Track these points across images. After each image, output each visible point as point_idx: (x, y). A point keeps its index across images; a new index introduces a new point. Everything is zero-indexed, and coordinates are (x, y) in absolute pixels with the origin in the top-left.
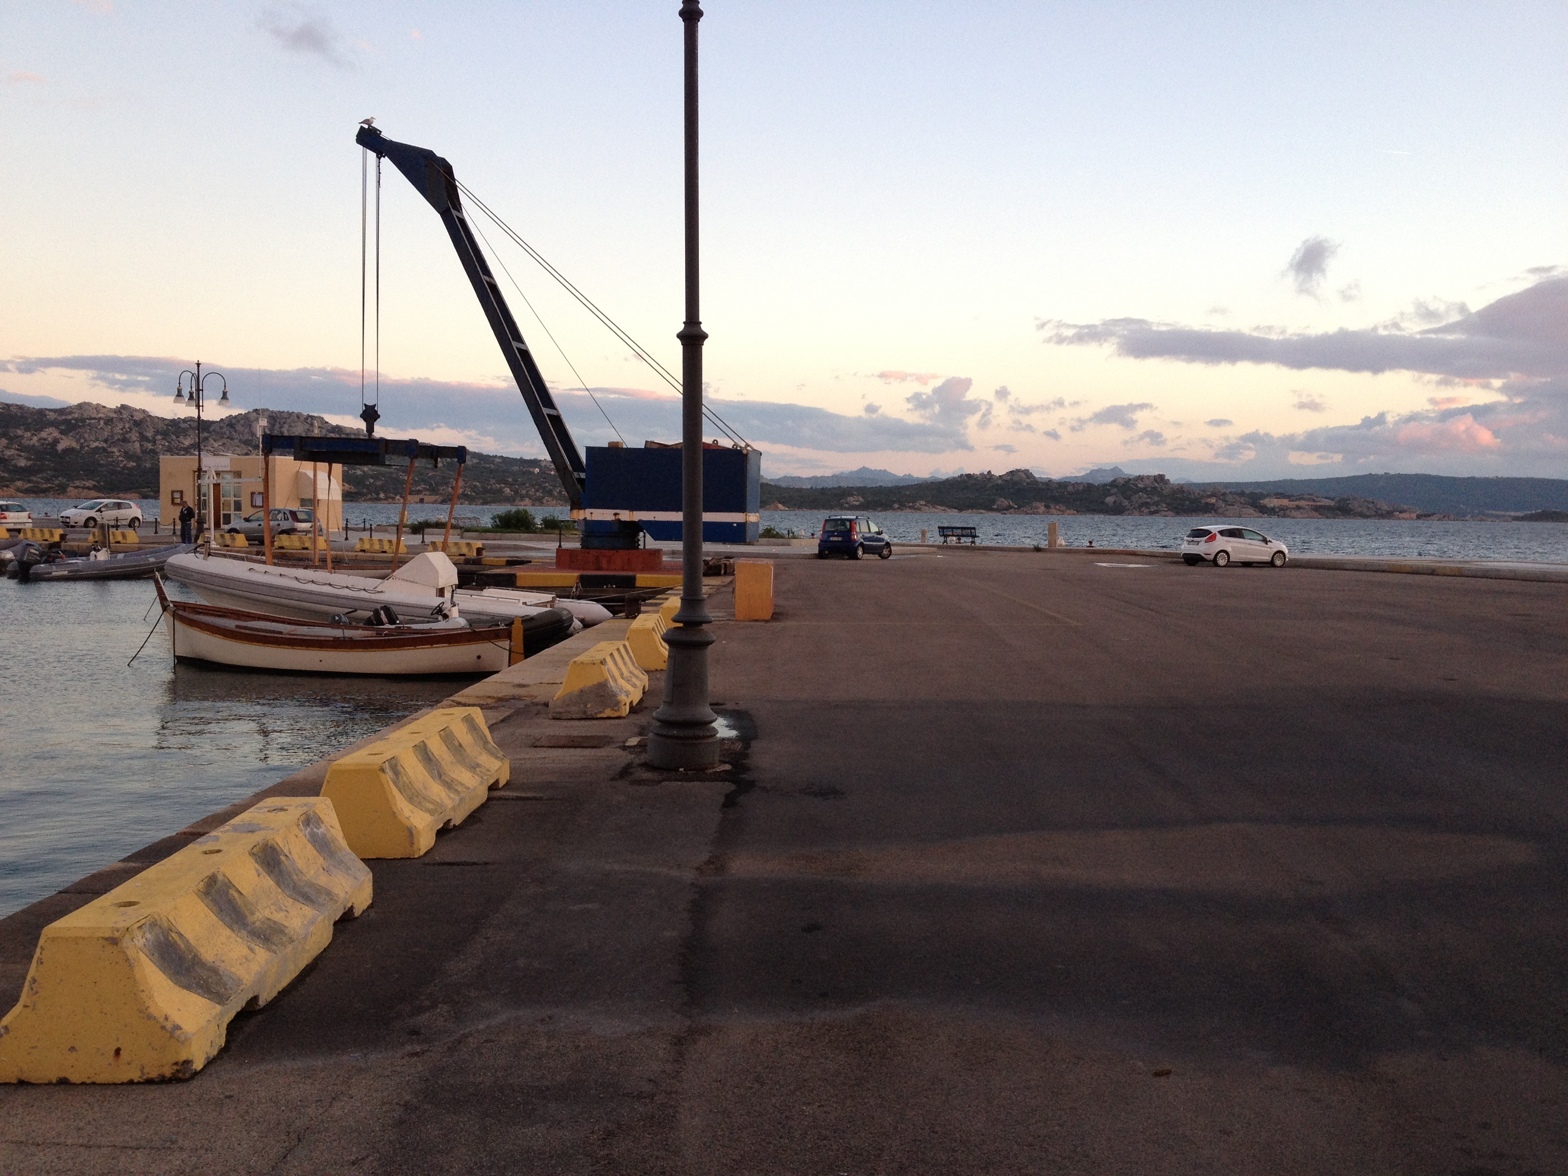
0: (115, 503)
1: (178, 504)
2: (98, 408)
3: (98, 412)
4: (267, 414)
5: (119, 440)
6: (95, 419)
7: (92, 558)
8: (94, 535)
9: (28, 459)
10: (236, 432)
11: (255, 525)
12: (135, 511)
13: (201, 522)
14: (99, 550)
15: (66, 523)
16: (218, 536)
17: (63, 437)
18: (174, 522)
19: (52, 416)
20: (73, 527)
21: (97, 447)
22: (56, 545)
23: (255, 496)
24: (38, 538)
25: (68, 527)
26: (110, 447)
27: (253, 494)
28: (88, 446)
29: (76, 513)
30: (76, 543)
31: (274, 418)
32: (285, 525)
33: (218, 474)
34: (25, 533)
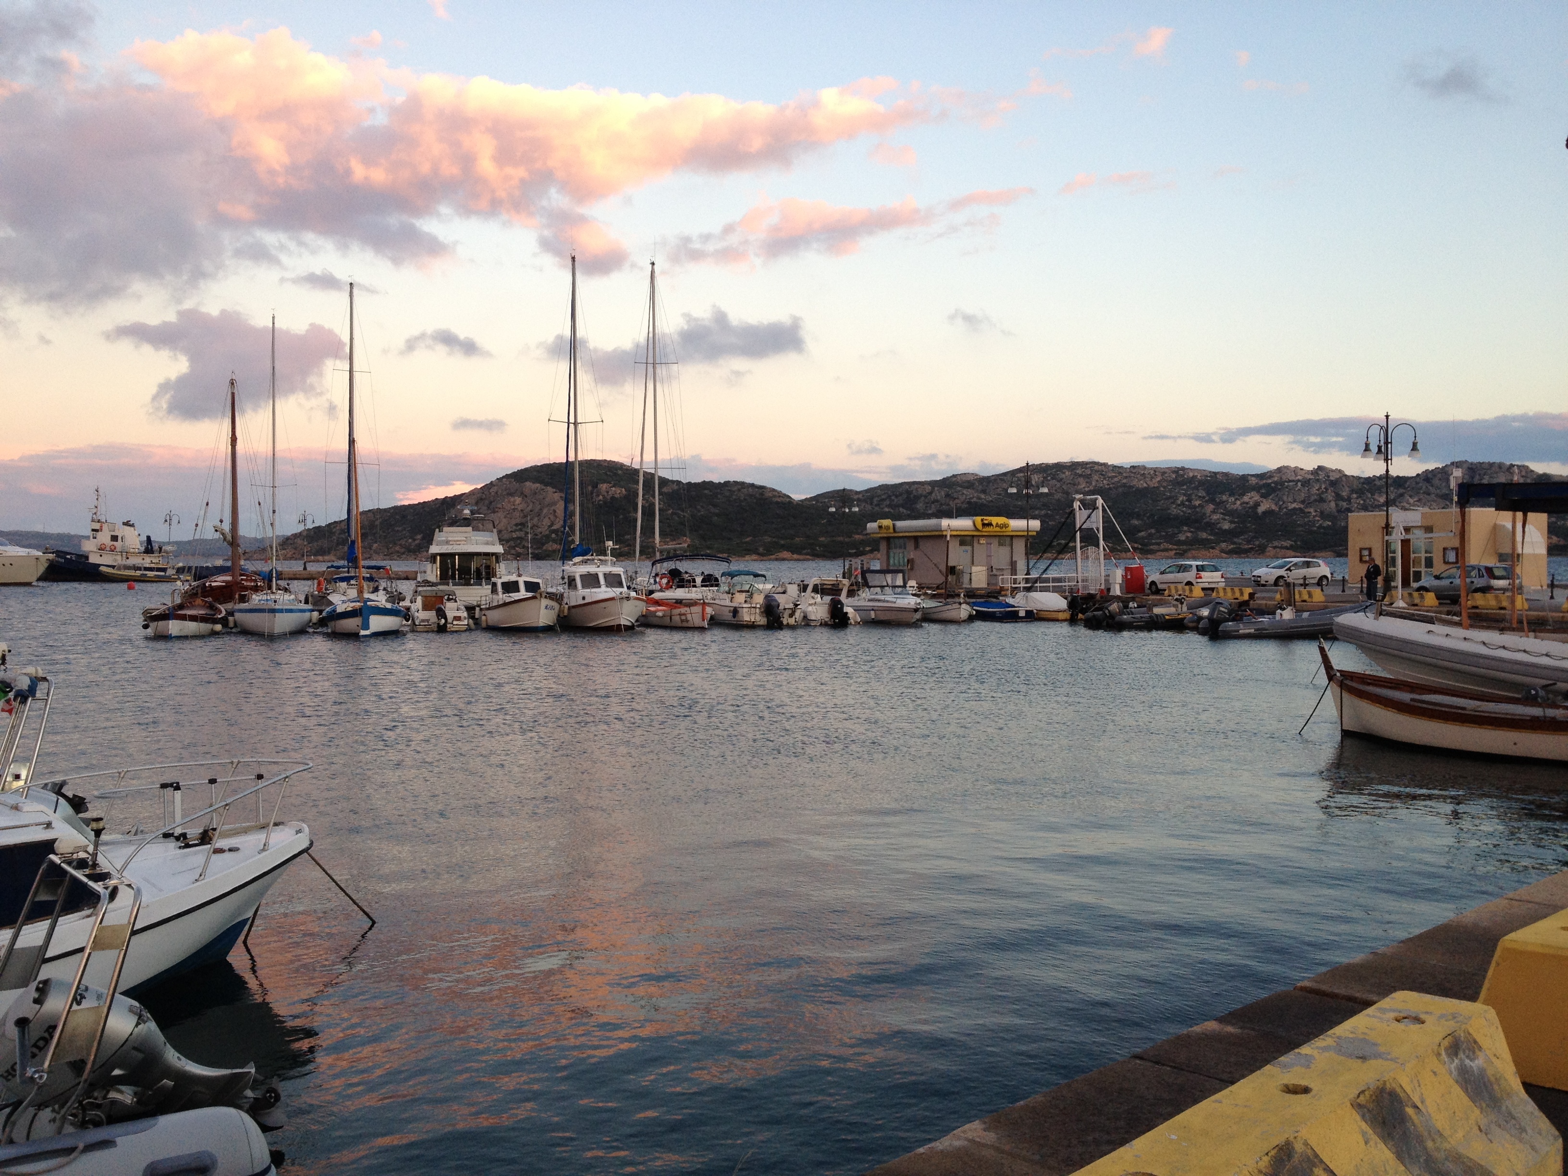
0: (1304, 562)
1: (1366, 562)
2: (1296, 470)
3: (1296, 476)
4: (1465, 466)
5: (1315, 500)
6: (1293, 481)
7: (1278, 617)
8: (1281, 594)
9: (1231, 522)
10: (1432, 486)
11: (1445, 583)
12: (1323, 569)
13: (1388, 579)
14: (1284, 609)
15: (1257, 582)
16: (1406, 595)
17: (1264, 500)
18: (1362, 580)
19: (1253, 481)
20: (1263, 585)
21: (1295, 509)
22: (1245, 603)
23: (1448, 552)
24: (1228, 597)
25: (1259, 585)
26: (1306, 507)
27: (1445, 549)
28: (1286, 508)
29: (1266, 572)
30: (1264, 602)
31: (1472, 469)
32: (1480, 583)
33: (1407, 530)
34: (1218, 592)
